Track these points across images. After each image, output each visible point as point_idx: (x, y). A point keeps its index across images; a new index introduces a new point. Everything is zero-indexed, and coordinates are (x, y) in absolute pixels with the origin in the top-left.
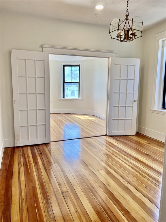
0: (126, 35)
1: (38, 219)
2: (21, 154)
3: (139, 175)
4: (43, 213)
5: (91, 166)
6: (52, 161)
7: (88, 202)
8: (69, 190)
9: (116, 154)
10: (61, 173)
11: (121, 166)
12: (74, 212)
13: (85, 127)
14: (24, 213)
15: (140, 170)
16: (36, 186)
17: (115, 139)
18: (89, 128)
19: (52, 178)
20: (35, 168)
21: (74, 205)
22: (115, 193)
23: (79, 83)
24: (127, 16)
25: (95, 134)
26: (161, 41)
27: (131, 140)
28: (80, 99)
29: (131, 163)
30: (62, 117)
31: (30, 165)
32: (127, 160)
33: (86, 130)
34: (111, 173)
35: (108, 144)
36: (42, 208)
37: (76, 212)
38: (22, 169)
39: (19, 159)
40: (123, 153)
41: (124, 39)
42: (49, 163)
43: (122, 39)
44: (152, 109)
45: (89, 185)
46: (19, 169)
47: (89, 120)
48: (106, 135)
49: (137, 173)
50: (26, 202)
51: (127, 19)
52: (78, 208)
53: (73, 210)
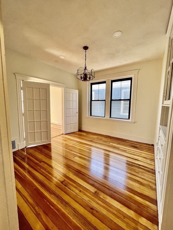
1: (58, 214)
5: (67, 156)
8: (65, 179)
14: (42, 217)
16: (37, 187)
17: (69, 135)
20: (26, 173)
21: (75, 187)
27: (78, 134)
31: (19, 172)
34: (81, 157)
35: (67, 139)
36: (55, 203)
37: (80, 192)
40: (79, 143)
44: (86, 116)
45: (75, 169)
48: (63, 134)
50: (38, 205)
52: (79, 188)
53: (77, 191)
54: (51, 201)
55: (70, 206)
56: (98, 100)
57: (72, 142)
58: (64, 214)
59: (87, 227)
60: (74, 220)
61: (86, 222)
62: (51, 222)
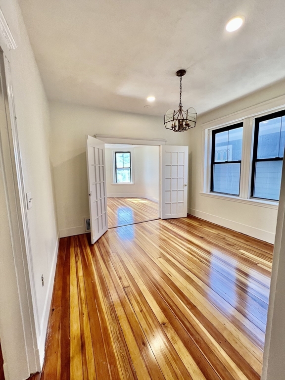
0: (181, 126)
1: (101, 325)
2: (77, 244)
3: (198, 260)
4: (106, 317)
5: (149, 254)
6: (110, 251)
7: (152, 297)
8: (131, 285)
9: (172, 239)
10: (120, 264)
11: (179, 252)
12: (139, 311)
13: (138, 211)
14: (84, 318)
15: (198, 255)
16: (95, 282)
17: (169, 222)
18: (142, 212)
19: (112, 271)
20: (93, 260)
21: (138, 302)
22: (177, 284)
23: (130, 168)
24: (181, 107)
25: (149, 218)
26: (207, 130)
27: (183, 223)
28: (132, 183)
29: (188, 248)
30: (116, 201)
31: (87, 257)
32: (184, 245)
33: (140, 214)
34: (170, 260)
35: (163, 228)
36: (104, 310)
37: (141, 311)
38: (80, 262)
39: (76, 251)
40: (179, 237)
41: (179, 129)
42: (107, 252)
43: (177, 129)
44: (201, 192)
45: (150, 276)
46: (77, 262)
47: (141, 203)
48: (160, 218)
49: (195, 259)
50: (87, 303)
51: (180, 110)
52: (142, 306)
53: (137, 309)
54: (101, 305)
55: (118, 323)
56: (227, 162)
57: (167, 234)
58: (107, 329)
59: (124, 364)
60: (113, 345)
61: (127, 357)
62: (90, 330)
